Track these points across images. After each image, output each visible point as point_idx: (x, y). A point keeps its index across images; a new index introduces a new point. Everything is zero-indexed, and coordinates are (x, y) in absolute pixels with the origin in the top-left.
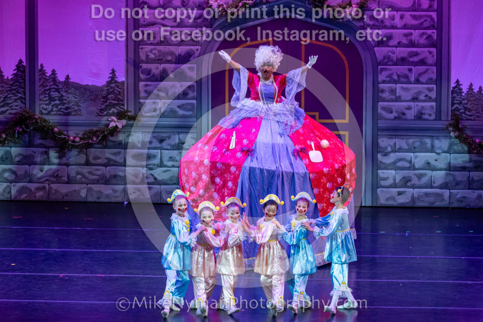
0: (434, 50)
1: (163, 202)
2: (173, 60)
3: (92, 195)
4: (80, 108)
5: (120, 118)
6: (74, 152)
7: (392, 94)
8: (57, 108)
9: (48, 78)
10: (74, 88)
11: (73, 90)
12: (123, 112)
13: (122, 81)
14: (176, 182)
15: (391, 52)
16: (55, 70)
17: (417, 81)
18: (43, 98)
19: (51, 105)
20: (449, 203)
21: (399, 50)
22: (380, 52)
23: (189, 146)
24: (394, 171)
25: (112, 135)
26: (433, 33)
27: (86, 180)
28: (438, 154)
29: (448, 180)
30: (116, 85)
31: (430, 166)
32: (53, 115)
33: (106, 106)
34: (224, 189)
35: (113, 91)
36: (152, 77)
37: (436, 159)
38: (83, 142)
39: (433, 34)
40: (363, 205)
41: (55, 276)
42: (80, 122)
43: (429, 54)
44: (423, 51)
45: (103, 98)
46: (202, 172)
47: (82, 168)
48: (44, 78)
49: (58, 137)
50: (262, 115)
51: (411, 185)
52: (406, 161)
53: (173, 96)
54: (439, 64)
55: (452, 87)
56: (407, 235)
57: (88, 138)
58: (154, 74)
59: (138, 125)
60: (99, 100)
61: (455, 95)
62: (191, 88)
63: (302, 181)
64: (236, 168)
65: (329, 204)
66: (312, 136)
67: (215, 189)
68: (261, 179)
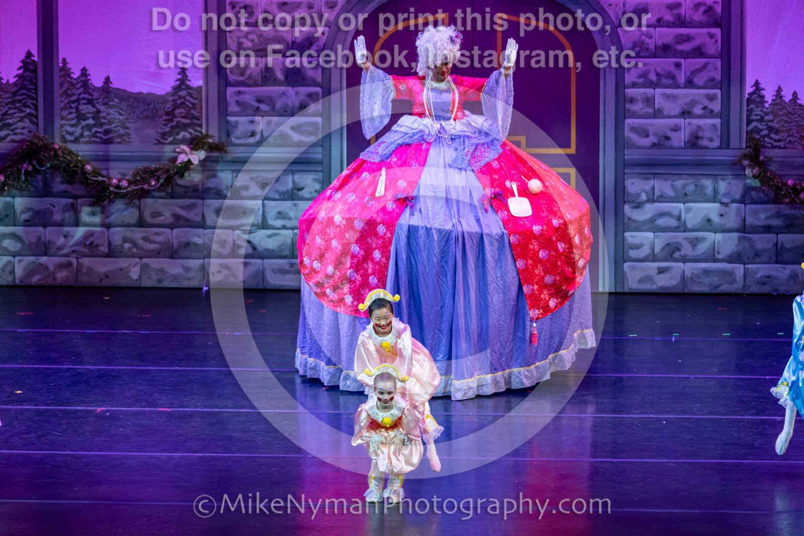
0: (717, 31)
1: (268, 288)
3: (150, 277)
4: (128, 131)
5: (194, 147)
6: (119, 205)
7: (647, 106)
8: (90, 131)
9: (75, 82)
10: (118, 98)
12: (199, 137)
13: (199, 86)
14: (288, 253)
15: (646, 36)
16: (87, 68)
17: (690, 84)
18: (67, 115)
19: (80, 127)
20: (744, 286)
21: (659, 31)
22: (628, 35)
23: (311, 193)
24: (652, 234)
25: (182, 176)
26: (716, 3)
27: (139, 252)
28: (725, 204)
29: (741, 249)
30: (189, 93)
31: (711, 226)
32: (83, 143)
33: (172, 127)
34: (367, 263)
35: (183, 103)
36: (248, 80)
37: (722, 213)
38: (133, 187)
39: (715, 6)
40: (601, 290)
41: (87, 411)
42: (129, 154)
43: (709, 39)
44: (699, 34)
45: (167, 114)
46: (332, 236)
48: (68, 82)
49: (91, 180)
50: (431, 140)
51: (680, 257)
52: (672, 216)
53: (283, 110)
54: (726, 55)
55: (747, 93)
56: (673, 339)
57: (142, 181)
58: (251, 73)
59: (225, 159)
60: (160, 118)
61: (752, 106)
62: (313, 97)
63: (496, 247)
64: (386, 228)
65: (543, 286)
66: (514, 174)
67: (351, 263)
68: (427, 245)
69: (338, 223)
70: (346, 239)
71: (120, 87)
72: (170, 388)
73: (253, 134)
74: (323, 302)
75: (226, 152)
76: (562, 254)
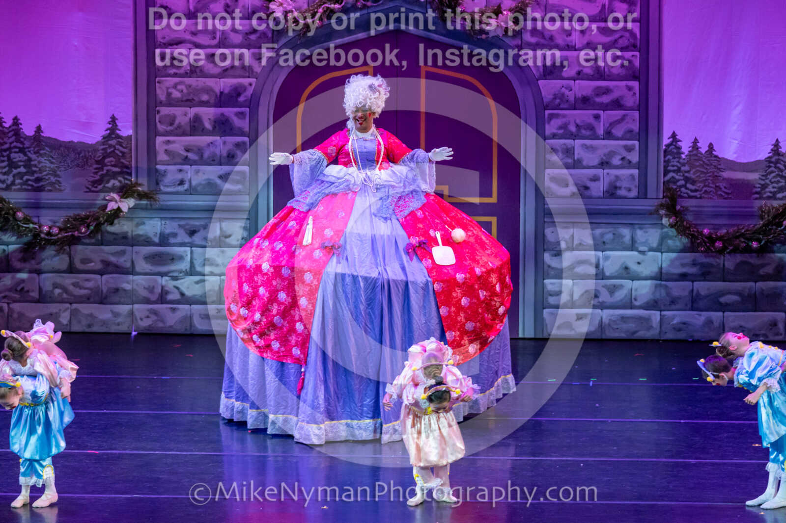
0: (635, 84)
1: (195, 333)
2: (212, 101)
3: (79, 322)
4: (58, 179)
5: (124, 195)
6: (50, 251)
7: (567, 156)
8: (22, 179)
9: (7, 131)
10: (50, 147)
11: (47, 151)
12: (129, 185)
13: (128, 136)
14: (215, 299)
15: (566, 88)
16: (19, 117)
17: (608, 135)
19: (12, 174)
20: (660, 332)
21: (579, 84)
22: (548, 88)
23: (238, 241)
25: (112, 224)
26: (635, 57)
27: (69, 297)
28: (643, 253)
29: (658, 296)
30: (119, 141)
31: (628, 273)
32: (15, 190)
33: (102, 176)
34: (294, 310)
35: (114, 151)
36: (176, 129)
37: (639, 261)
38: (64, 234)
39: (633, 59)
40: (520, 336)
42: (59, 202)
43: (627, 91)
44: (617, 86)
45: (97, 162)
46: (259, 283)
47: (63, 277)
49: (23, 227)
50: (356, 189)
51: (599, 304)
53: (211, 159)
54: (643, 107)
55: (664, 144)
56: (591, 384)
57: (73, 228)
58: (180, 123)
59: (154, 207)
60: (91, 166)
61: (669, 157)
62: (240, 146)
63: (421, 295)
64: (313, 276)
65: (464, 332)
66: (437, 223)
67: (278, 310)
68: (353, 293)
69: (265, 271)
70: (273, 286)
71: (51, 136)
72: (97, 431)
73: (182, 183)
74: (250, 348)
75: (155, 200)
76: (483, 301)
